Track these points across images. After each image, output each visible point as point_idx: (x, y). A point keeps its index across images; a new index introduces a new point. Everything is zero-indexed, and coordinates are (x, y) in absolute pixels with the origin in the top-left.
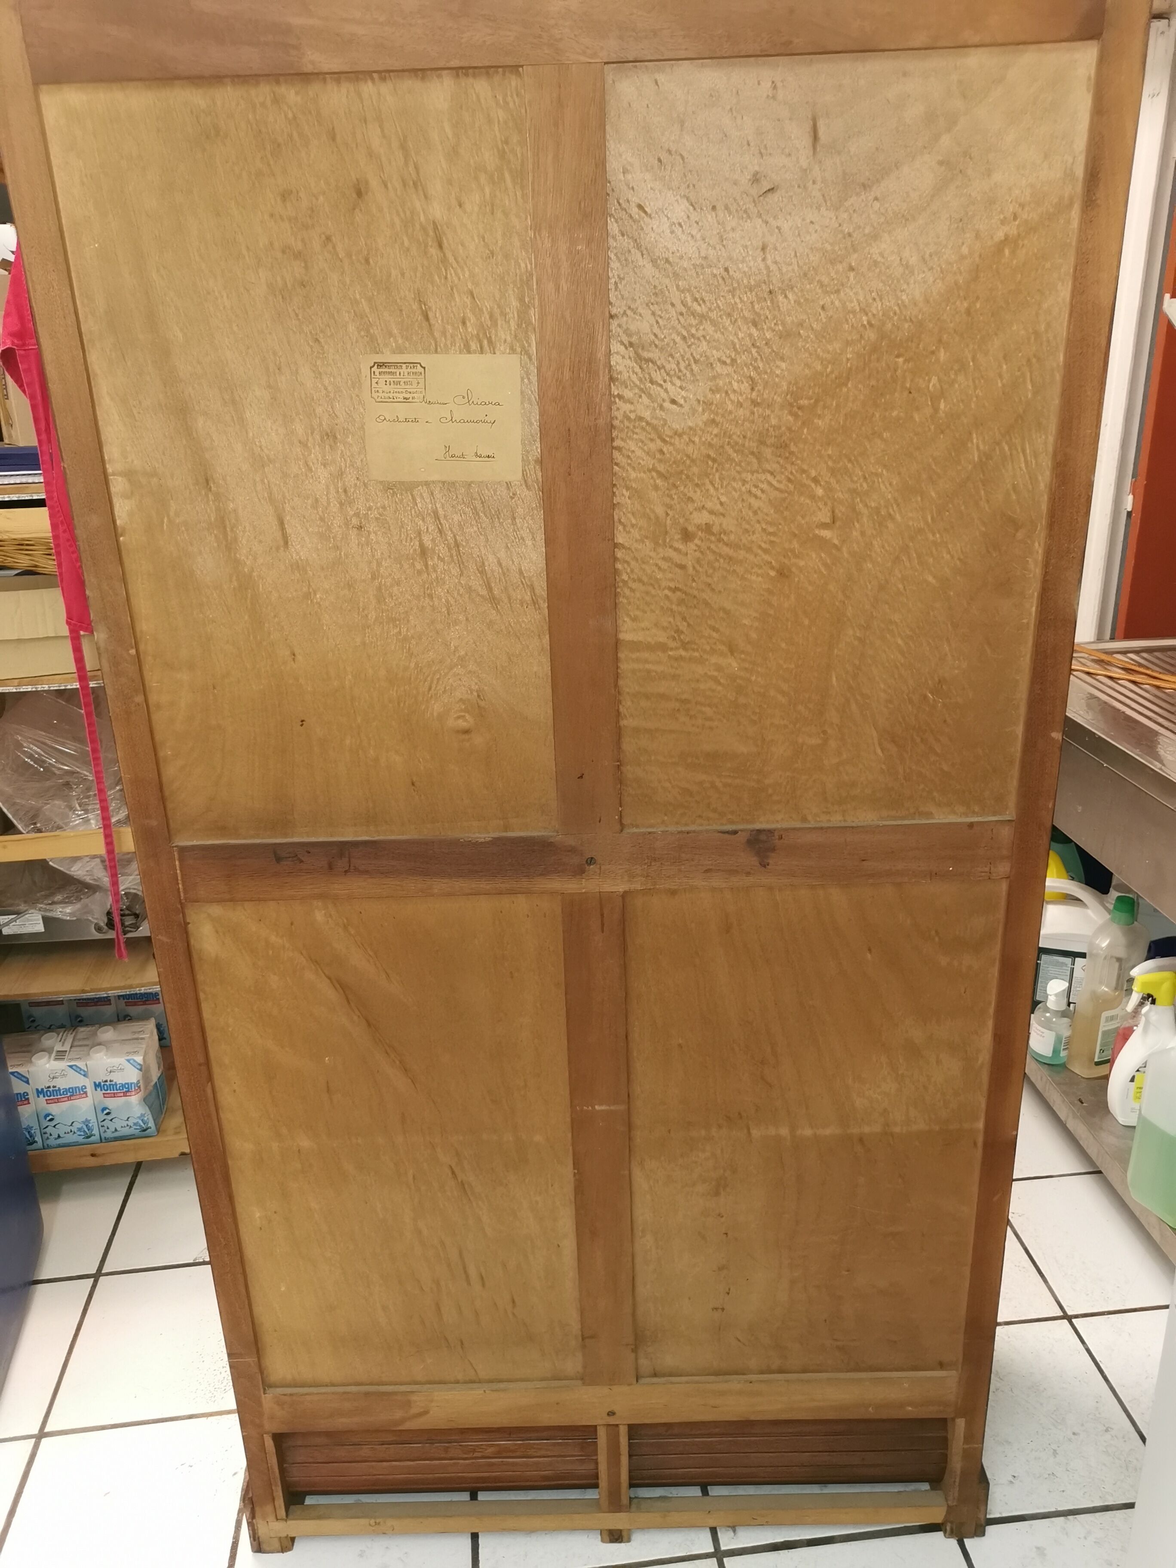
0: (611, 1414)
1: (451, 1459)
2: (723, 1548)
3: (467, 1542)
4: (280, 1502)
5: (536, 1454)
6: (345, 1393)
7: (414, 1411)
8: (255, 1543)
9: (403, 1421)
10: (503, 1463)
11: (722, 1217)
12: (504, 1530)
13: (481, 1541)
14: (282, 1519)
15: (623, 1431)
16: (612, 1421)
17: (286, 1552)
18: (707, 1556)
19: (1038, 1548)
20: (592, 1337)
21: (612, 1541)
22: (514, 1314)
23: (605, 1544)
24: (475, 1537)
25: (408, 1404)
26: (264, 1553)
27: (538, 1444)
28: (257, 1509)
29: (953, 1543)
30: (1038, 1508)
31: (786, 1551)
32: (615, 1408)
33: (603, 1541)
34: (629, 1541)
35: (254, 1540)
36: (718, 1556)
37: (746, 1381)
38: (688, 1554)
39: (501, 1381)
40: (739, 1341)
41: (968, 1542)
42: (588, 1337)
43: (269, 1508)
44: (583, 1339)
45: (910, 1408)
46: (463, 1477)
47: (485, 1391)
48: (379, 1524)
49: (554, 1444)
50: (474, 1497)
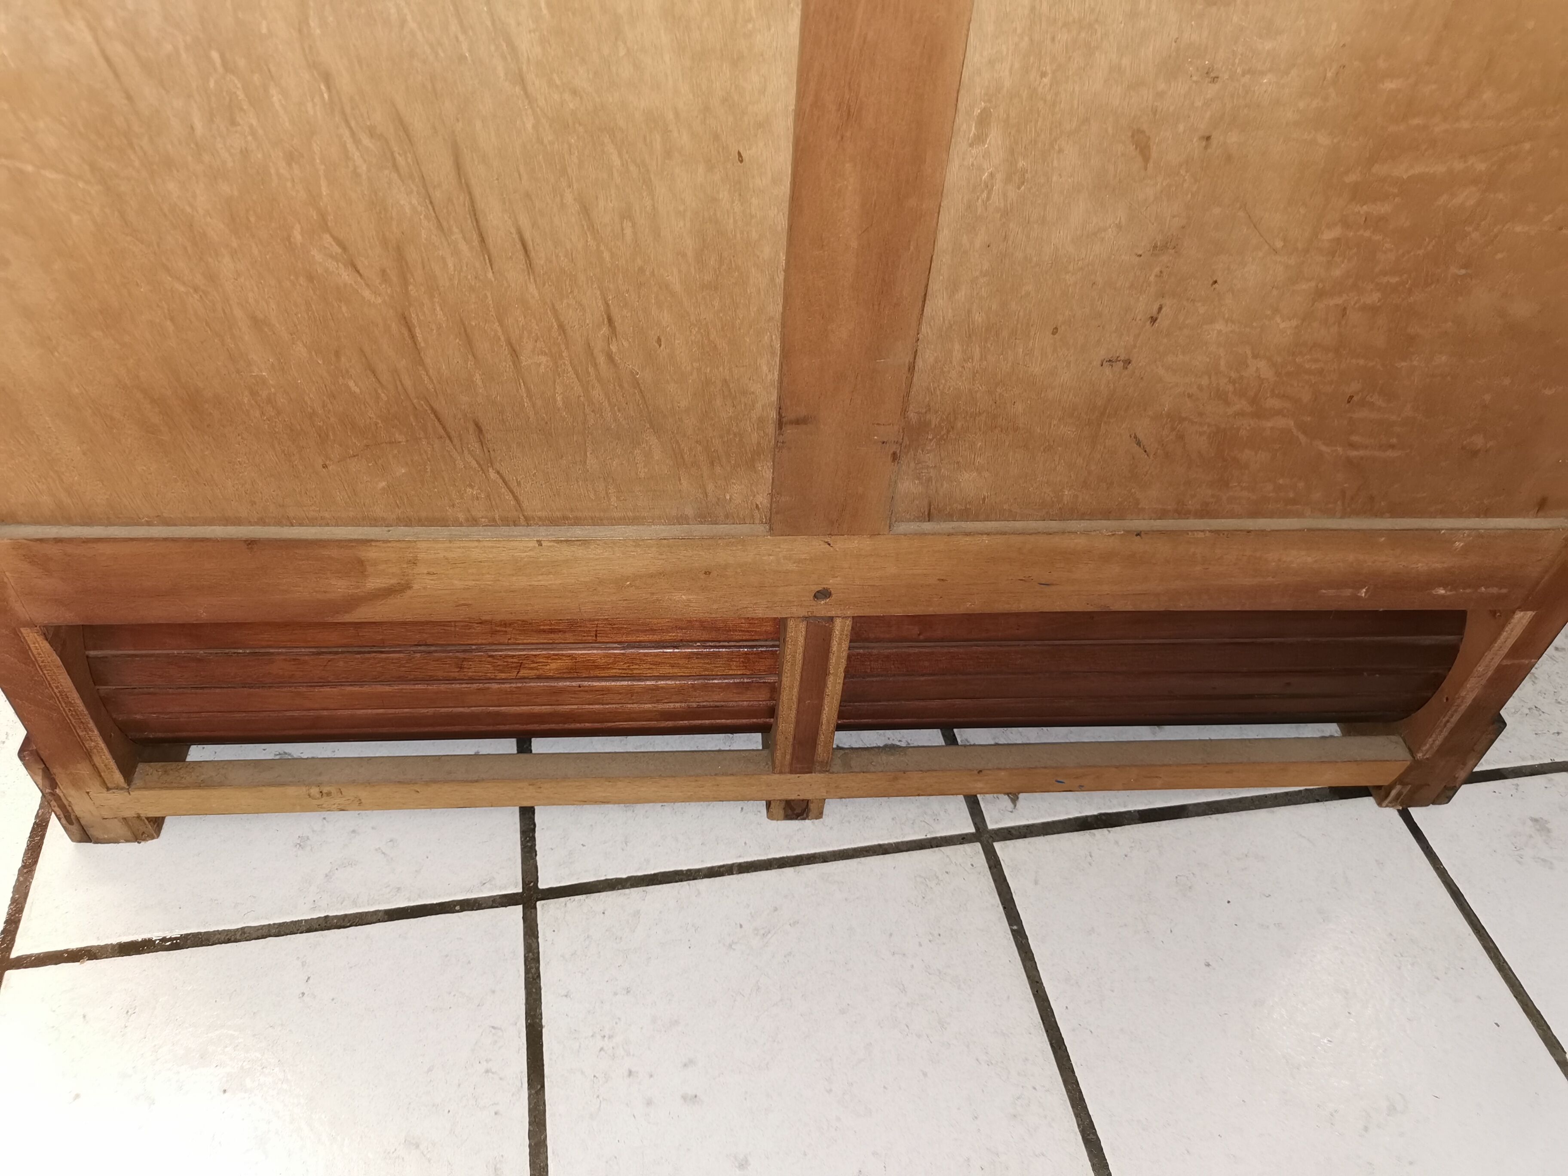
0: (823, 594)
1: (472, 680)
2: (991, 826)
3: (511, 820)
4: (104, 758)
5: (649, 673)
6: (193, 540)
7: (373, 583)
8: (74, 828)
9: (352, 603)
10: (581, 689)
11: (1215, 79)
12: (585, 802)
13: (540, 817)
14: (118, 788)
15: (841, 630)
16: (822, 609)
17: (145, 840)
18: (963, 839)
19: (1535, 820)
20: (798, 422)
21: (788, 817)
22: (610, 357)
23: (774, 822)
24: (527, 815)
25: (359, 567)
26: (98, 841)
27: (657, 655)
28: (57, 770)
29: (1392, 814)
30: (1523, 760)
31: (1105, 830)
32: (831, 583)
33: (771, 816)
34: (819, 815)
35: (70, 822)
36: (984, 839)
37: (1128, 532)
38: (929, 836)
39: (577, 522)
40: (1139, 443)
41: (1416, 813)
42: (791, 422)
43: (83, 769)
44: (781, 424)
45: (1442, 591)
46: (498, 714)
47: (540, 543)
48: (329, 794)
49: (689, 656)
50: (524, 747)
